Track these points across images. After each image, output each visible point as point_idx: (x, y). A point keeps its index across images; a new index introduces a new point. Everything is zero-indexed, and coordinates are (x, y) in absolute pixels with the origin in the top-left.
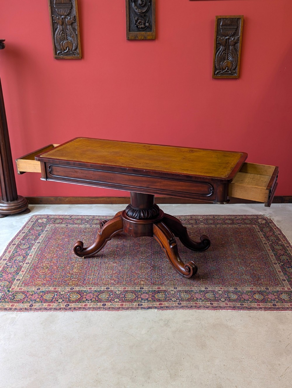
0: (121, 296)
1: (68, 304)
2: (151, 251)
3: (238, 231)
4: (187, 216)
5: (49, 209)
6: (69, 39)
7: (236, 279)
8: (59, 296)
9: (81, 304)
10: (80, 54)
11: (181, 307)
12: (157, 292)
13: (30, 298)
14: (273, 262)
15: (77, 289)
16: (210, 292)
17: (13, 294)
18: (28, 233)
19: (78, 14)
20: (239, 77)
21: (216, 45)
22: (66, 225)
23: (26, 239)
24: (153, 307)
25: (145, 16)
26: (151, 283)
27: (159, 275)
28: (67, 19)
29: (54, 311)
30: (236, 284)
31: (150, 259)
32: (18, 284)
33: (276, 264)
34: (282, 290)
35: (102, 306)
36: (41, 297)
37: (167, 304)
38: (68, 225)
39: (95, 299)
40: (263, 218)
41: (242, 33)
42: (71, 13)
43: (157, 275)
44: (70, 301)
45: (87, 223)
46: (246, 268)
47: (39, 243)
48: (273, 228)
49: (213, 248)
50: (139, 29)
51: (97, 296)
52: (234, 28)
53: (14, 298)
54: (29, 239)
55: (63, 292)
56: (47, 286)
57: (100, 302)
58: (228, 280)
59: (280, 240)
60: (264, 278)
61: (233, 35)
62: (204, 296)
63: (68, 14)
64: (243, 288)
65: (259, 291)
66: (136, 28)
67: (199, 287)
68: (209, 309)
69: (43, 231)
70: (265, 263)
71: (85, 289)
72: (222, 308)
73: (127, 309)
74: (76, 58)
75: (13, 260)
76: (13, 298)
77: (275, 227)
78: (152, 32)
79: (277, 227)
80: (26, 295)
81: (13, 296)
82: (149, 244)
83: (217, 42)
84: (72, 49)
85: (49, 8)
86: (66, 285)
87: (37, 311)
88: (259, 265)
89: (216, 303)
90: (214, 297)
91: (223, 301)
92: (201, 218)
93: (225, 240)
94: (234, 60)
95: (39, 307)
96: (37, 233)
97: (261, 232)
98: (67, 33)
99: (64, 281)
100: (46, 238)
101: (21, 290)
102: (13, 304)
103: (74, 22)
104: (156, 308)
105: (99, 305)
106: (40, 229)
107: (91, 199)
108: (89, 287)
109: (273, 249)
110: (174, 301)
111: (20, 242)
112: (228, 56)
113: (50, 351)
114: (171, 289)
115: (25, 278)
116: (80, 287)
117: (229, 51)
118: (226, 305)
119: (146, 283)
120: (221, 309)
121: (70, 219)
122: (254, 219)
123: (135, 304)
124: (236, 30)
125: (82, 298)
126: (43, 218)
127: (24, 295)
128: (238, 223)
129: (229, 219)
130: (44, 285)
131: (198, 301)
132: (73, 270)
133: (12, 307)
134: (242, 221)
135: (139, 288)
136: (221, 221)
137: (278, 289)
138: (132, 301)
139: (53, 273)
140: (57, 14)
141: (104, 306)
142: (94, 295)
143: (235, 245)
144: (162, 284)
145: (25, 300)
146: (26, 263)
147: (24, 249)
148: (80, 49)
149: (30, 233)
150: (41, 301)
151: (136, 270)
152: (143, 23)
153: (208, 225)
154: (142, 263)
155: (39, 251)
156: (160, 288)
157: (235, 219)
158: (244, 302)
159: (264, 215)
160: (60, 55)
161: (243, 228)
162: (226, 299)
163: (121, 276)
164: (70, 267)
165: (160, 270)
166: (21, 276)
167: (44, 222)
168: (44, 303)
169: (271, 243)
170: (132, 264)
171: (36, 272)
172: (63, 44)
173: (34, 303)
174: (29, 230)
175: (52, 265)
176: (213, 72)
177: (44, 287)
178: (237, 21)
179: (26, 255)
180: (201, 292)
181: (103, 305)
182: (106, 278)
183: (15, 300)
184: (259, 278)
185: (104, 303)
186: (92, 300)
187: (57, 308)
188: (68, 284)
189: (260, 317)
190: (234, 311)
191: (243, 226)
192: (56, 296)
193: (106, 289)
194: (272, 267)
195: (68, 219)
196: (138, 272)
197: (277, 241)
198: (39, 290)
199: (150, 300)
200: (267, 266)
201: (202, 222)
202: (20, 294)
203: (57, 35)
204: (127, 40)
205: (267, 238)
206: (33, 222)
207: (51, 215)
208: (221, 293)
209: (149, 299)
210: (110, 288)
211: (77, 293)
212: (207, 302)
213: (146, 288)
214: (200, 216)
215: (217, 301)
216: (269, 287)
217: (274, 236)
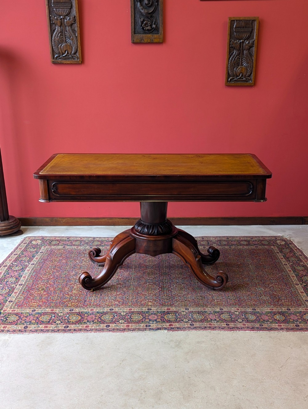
0: (126, 318)
1: (68, 325)
2: (159, 272)
3: (255, 253)
4: (198, 237)
5: (44, 230)
6: (68, 42)
7: (254, 300)
8: (57, 317)
9: (82, 325)
10: (80, 59)
11: (193, 328)
12: (166, 313)
13: (25, 320)
14: (294, 282)
15: (77, 310)
16: (226, 313)
17: (5, 316)
18: (21, 254)
19: (78, 14)
20: (254, 84)
21: (230, 49)
22: (63, 246)
23: (18, 260)
24: (162, 328)
25: (151, 17)
26: (160, 304)
27: (168, 296)
28: (67, 20)
29: (51, 333)
30: (254, 305)
31: (158, 280)
32: (10, 306)
33: (298, 284)
34: (305, 310)
35: (106, 328)
36: (36, 319)
37: (178, 325)
38: (65, 247)
39: (98, 320)
40: (282, 239)
41: (257, 36)
42: (71, 13)
43: (166, 296)
44: (69, 322)
45: (86, 245)
46: (265, 289)
47: (34, 264)
48: (294, 249)
49: (227, 269)
50: (145, 32)
51: (100, 318)
52: (249, 31)
53: (7, 320)
54: (22, 260)
55: (62, 314)
56: (43, 307)
57: (103, 324)
58: (245, 301)
59: (302, 261)
60: (285, 299)
61: (248, 38)
62: (219, 317)
63: (67, 14)
64: (262, 309)
65: (280, 312)
66: (142, 30)
67: (213, 308)
68: (225, 330)
69: (38, 253)
70: (286, 284)
71: (86, 311)
72: (240, 329)
73: (134, 330)
74: (76, 63)
75: (4, 281)
76: (5, 320)
77: (296, 248)
78: (159, 35)
79: (298, 248)
80: (20, 317)
81: (5, 318)
82: (157, 266)
83: (231, 46)
84: (72, 52)
85: (47, 7)
86: (65, 307)
87: (32, 333)
88: (279, 286)
89: (232, 324)
90: (230, 318)
91: (241, 322)
92: (214, 239)
93: (241, 261)
94: (249, 65)
95: (34, 329)
96: (31, 255)
97: (280, 253)
98: (66, 35)
99: (63, 302)
100: (41, 259)
101: (14, 312)
102: (6, 326)
103: (74, 22)
104: (165, 329)
105: (102, 326)
106: (34, 251)
107: (91, 220)
108: (91, 309)
109: (294, 270)
110: (186, 322)
111: (12, 264)
112: (242, 61)
113: (47, 373)
114: (182, 310)
115: (19, 300)
116: (80, 308)
117: (243, 56)
118: (244, 326)
119: (154, 304)
120: (238, 330)
121: (68, 240)
122: (273, 241)
123: (142, 325)
124: (251, 33)
125: (82, 319)
126: (36, 240)
127: (17, 317)
128: (255, 245)
129: (245, 241)
130: (40, 306)
131: (212, 322)
132: (72, 291)
133: (4, 329)
134: (259, 243)
135: (147, 309)
136: (236, 242)
137: (301, 309)
138: (139, 322)
139: (50, 295)
140: (56, 13)
141: (108, 327)
142: (96, 317)
143: (252, 266)
144: (172, 305)
145: (19, 322)
146: (19, 285)
147: (16, 271)
148: (80, 52)
149: (23, 255)
150: (37, 323)
151: (142, 291)
152: (149, 25)
153: (222, 246)
154: (149, 284)
155: (33, 272)
156: (169, 309)
157: (251, 240)
158: (264, 323)
159: (283, 236)
160: (58, 59)
161: (260, 249)
162: (244, 320)
163: (126, 297)
164: (68, 288)
165: (170, 292)
166: (13, 297)
167: (38, 244)
168: (41, 324)
169: (292, 264)
170: (138, 286)
171: (31, 293)
172: (62, 47)
173: (29, 325)
174: (22, 251)
175: (49, 287)
176: (226, 78)
177: (40, 308)
178: (252, 23)
179: (19, 277)
180: (216, 313)
181: (106, 326)
182: (109, 300)
183: (8, 322)
184: (279, 298)
185: (108, 325)
186: (94, 321)
187: (54, 330)
188: (67, 305)
189: (281, 338)
190: (253, 332)
191: (261, 247)
192: (53, 318)
193: (109, 311)
194: (293, 288)
195: (65, 241)
196: (145, 293)
197: (298, 262)
198: (35, 312)
199: (159, 321)
200: (288, 287)
201: (214, 244)
202: (13, 315)
203: (55, 37)
204: (132, 44)
205: (287, 259)
206: (26, 244)
207: (46, 237)
208: (238, 313)
209: (157, 320)
210: (114, 309)
211: (77, 315)
212: (222, 323)
213: (154, 309)
214: (213, 237)
215: (234, 321)
216: (291, 308)
217: (295, 257)
